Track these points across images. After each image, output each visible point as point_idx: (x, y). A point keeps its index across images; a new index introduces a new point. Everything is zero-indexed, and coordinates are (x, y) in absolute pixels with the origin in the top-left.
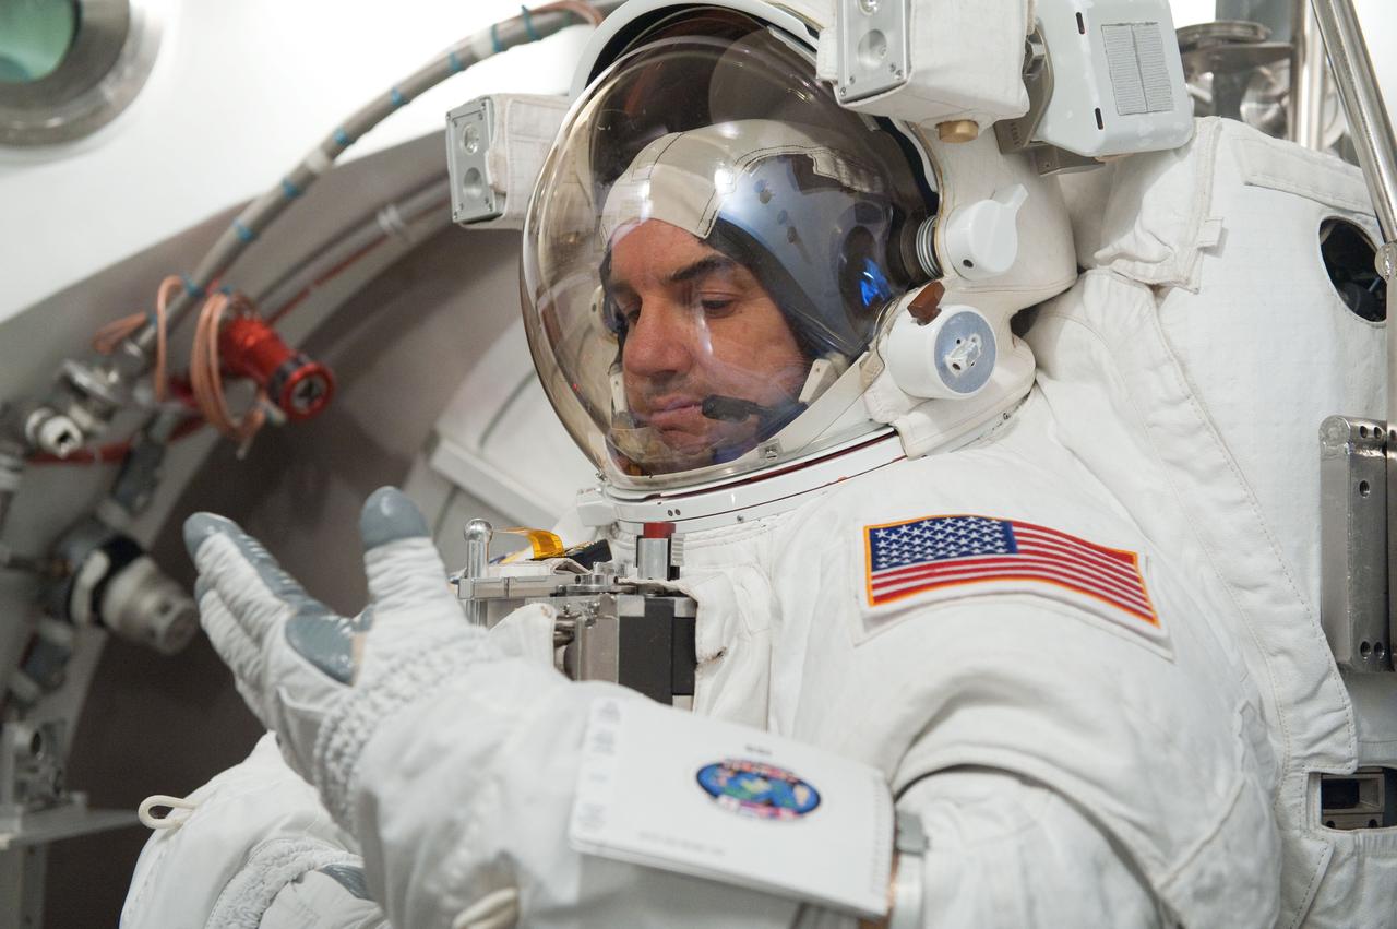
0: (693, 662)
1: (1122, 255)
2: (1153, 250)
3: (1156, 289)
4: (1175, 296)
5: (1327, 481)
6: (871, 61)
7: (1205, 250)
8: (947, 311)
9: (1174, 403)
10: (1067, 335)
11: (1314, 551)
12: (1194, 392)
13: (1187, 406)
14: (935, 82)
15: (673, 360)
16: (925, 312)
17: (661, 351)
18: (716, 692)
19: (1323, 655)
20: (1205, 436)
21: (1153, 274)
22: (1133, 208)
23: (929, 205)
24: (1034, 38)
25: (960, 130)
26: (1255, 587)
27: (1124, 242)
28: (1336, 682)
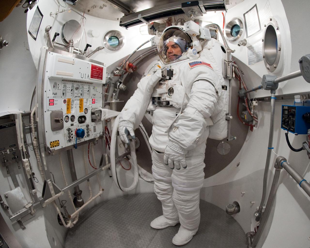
0: (173, 74)
1: (206, 47)
2: (209, 46)
3: (209, 49)
4: (211, 50)
5: (222, 63)
6: (188, 29)
7: (213, 46)
8: (193, 48)
9: (211, 57)
10: (202, 53)
11: (221, 69)
12: (212, 56)
13: (212, 57)
14: (193, 30)
15: (171, 52)
16: (192, 49)
17: (170, 51)
18: (175, 77)
19: (222, 76)
20: (213, 59)
21: (209, 48)
22: (207, 43)
23: (192, 41)
24: (200, 30)
25: (195, 35)
26: (217, 71)
27: (206, 46)
28: (223, 78)
